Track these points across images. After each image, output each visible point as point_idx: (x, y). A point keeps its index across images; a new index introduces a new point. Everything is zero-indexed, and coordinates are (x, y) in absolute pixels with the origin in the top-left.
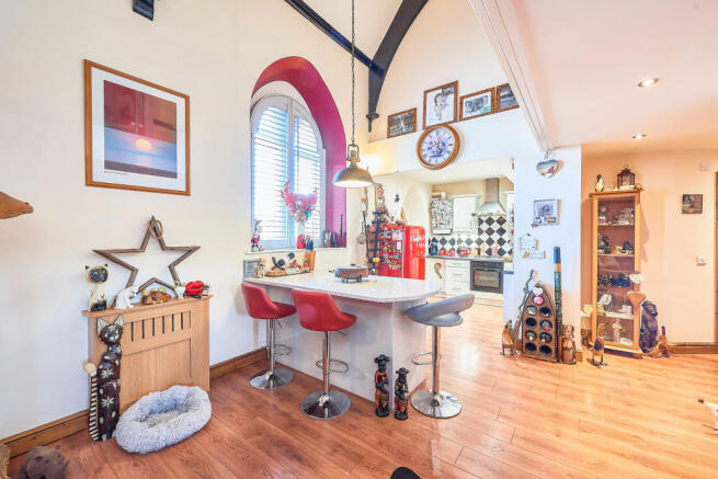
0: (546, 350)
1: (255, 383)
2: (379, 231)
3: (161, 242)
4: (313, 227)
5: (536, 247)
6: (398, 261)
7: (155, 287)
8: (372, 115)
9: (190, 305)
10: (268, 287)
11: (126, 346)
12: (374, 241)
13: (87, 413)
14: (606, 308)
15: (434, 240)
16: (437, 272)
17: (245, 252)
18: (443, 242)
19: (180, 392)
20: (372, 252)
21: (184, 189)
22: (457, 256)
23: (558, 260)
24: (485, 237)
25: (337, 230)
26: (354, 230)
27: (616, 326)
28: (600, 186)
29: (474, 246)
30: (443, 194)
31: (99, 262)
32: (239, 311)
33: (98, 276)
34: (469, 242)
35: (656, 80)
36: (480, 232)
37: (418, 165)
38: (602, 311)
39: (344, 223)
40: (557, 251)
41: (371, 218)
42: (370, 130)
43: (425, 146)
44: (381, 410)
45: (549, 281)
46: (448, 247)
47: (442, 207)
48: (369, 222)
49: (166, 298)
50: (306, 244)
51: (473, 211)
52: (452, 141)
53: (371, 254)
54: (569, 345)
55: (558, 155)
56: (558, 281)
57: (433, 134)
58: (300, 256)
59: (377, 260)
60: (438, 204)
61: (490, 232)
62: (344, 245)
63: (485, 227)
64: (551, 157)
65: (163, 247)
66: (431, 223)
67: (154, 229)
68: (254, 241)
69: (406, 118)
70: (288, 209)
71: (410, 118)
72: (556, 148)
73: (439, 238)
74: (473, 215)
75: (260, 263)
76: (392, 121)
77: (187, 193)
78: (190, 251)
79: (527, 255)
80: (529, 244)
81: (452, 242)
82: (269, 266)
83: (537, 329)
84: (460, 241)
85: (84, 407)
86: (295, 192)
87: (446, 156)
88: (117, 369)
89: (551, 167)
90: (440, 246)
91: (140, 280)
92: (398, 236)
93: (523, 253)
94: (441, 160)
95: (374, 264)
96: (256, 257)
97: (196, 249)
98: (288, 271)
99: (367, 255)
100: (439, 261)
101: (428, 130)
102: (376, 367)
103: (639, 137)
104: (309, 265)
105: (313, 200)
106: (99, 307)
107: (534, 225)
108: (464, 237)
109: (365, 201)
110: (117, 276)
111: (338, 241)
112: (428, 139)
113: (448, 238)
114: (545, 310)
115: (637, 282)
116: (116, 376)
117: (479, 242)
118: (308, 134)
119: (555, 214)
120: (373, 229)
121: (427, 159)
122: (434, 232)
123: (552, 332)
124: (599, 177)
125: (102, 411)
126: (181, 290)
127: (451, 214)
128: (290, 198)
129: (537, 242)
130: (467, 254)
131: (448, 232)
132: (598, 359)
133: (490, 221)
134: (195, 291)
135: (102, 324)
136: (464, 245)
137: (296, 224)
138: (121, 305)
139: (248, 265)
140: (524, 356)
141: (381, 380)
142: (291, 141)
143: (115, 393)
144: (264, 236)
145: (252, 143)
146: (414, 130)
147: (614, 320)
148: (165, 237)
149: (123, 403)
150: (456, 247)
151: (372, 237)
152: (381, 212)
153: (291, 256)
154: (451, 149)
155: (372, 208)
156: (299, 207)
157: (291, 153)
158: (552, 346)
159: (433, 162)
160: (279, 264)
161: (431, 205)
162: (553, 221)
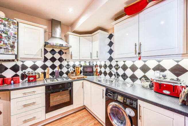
24: (49, 63)
29: (40, 71)
34: (34, 67)
36: (46, 59)
61: (53, 59)
63: (49, 56)
84: (24, 67)
108: (29, 64)
117: (44, 67)
133: (53, 52)
136: (29, 70)
150: (20, 73)
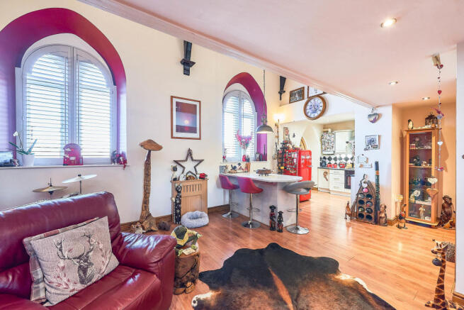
0: (369, 217)
1: (224, 216)
2: (284, 153)
3: (192, 158)
4: (251, 151)
5: (367, 162)
6: (295, 169)
7: (190, 174)
8: (282, 92)
9: (201, 182)
10: (230, 177)
11: (183, 194)
12: (282, 158)
13: (171, 216)
14: (416, 198)
15: (324, 158)
16: (325, 176)
17: (220, 162)
18: (330, 159)
19: (198, 213)
20: (280, 164)
21: (198, 137)
22: (338, 167)
23: (377, 169)
25: (263, 152)
26: (271, 152)
27: (421, 209)
28: (411, 125)
29: (349, 161)
30: (330, 130)
31: (175, 165)
32: (218, 187)
33: (175, 169)
34: (347, 159)
35: (397, 83)
37: (304, 118)
38: (413, 200)
39: (265, 149)
40: (377, 164)
41: (280, 146)
42: (281, 99)
43: (308, 107)
44: (272, 228)
45: (373, 180)
46: (333, 162)
47: (328, 138)
48: (279, 148)
49: (194, 178)
50: (246, 159)
51: (348, 140)
52: (322, 104)
53: (280, 165)
54: (383, 215)
55: (379, 111)
56: (378, 180)
57: (312, 101)
58: (243, 165)
59: (283, 168)
60: (327, 136)
62: (266, 160)
64: (375, 112)
65: (192, 160)
66: (322, 148)
67: (190, 153)
68: (224, 158)
69: (299, 93)
70: (239, 143)
71: (301, 92)
72: (378, 107)
73: (327, 157)
74: (347, 142)
75: (226, 167)
76: (292, 94)
77: (200, 139)
78: (201, 161)
79: (361, 166)
80: (363, 160)
81: (335, 159)
82: (230, 168)
83: (365, 206)
84: (341, 159)
85: (170, 213)
86: (242, 135)
87: (319, 112)
88: (180, 200)
89: (375, 118)
90: (327, 162)
91: (186, 171)
92: (295, 155)
93: (359, 165)
94: (316, 115)
95: (281, 170)
96: (225, 165)
97: (203, 160)
98: (238, 171)
99: (278, 165)
100: (327, 171)
101: (310, 98)
102: (270, 211)
103: (426, 99)
104: (247, 169)
105: (250, 138)
106: (175, 179)
107: (365, 149)
108: (343, 156)
109: (278, 137)
110: (180, 169)
111: (263, 158)
112: (309, 104)
113: (333, 157)
114: (369, 196)
115: (433, 183)
116: (180, 203)
118: (248, 107)
119: (377, 144)
120: (281, 152)
121: (309, 114)
122: (324, 153)
123: (373, 208)
124: (409, 121)
125: (176, 214)
126: (198, 176)
127: (334, 142)
128: (239, 138)
129: (367, 158)
130: (344, 167)
131: (332, 153)
132: (402, 225)
134: (203, 177)
135: (177, 185)
136: (344, 161)
137: (242, 150)
138: (181, 180)
139: (221, 168)
140: (357, 220)
141: (272, 216)
142: (240, 110)
143: (180, 209)
144: (228, 156)
145: (223, 112)
146: (303, 99)
147: (420, 206)
148: (193, 156)
149: (182, 213)
150: (338, 162)
151: (280, 156)
152: (285, 143)
153: (239, 164)
154: (321, 108)
155: (281, 140)
156: (244, 142)
157: (240, 116)
158: (373, 215)
159: (312, 116)
160: (234, 168)
161: (322, 137)
162: (376, 147)
